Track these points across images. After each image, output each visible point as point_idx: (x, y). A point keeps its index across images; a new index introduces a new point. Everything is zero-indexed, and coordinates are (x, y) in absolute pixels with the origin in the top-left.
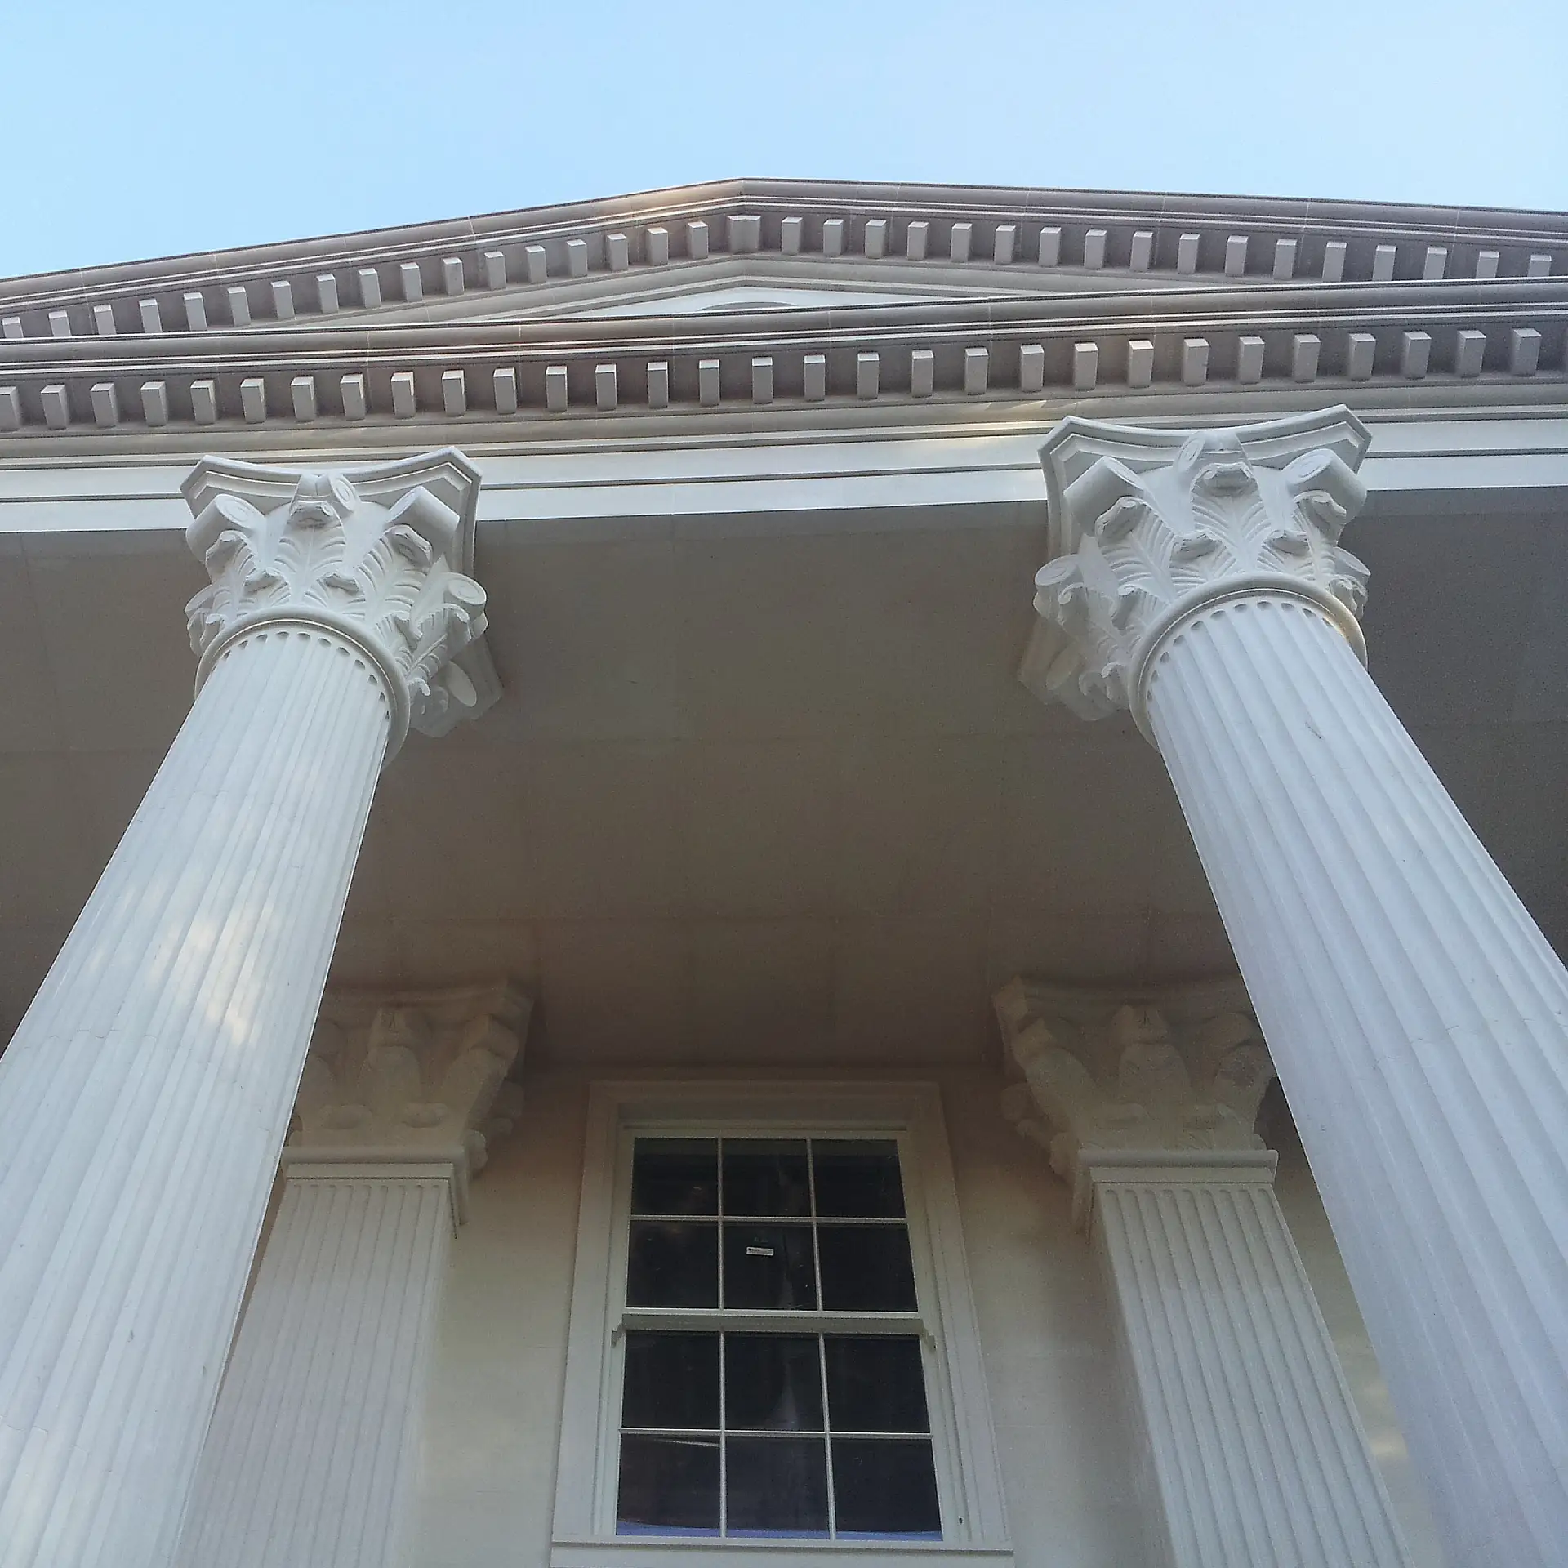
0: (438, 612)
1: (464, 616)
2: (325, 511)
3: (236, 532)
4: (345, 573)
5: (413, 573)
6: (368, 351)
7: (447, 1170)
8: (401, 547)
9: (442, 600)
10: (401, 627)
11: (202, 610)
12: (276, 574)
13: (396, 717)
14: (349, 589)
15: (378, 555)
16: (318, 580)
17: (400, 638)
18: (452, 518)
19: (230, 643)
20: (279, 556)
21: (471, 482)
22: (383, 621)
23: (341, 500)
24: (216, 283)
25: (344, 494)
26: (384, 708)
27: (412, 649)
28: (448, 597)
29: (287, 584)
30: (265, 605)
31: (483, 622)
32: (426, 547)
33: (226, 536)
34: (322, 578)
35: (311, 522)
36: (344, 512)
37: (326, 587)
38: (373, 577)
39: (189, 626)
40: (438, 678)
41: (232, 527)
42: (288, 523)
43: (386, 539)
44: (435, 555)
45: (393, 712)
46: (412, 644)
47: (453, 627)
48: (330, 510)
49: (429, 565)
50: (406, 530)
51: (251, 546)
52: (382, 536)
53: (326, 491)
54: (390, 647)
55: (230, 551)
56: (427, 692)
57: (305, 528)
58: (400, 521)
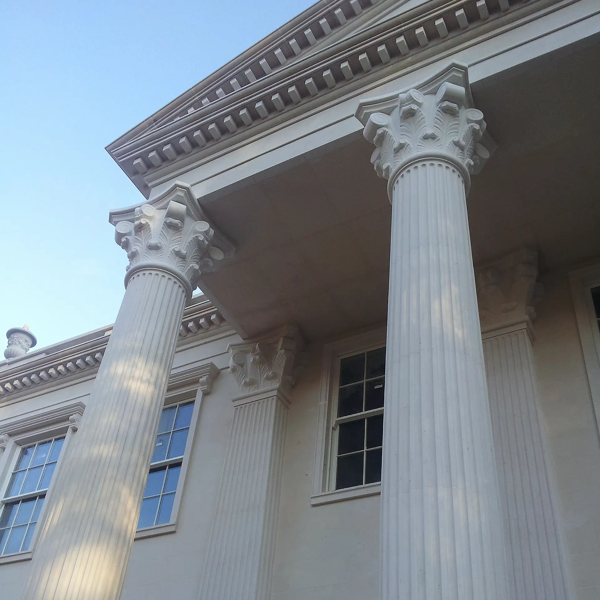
0: (467, 130)
1: (477, 127)
2: (413, 108)
3: (382, 128)
4: (429, 131)
5: (454, 119)
6: (402, 24)
7: (524, 326)
8: (447, 111)
9: (467, 123)
10: (457, 144)
11: (377, 161)
12: (404, 142)
13: (465, 182)
14: (433, 137)
15: (439, 118)
16: (420, 138)
17: (458, 148)
18: (461, 90)
19: (397, 176)
20: (402, 133)
21: (464, 71)
22: (449, 145)
23: (417, 100)
24: (329, 12)
25: (418, 97)
26: (461, 179)
27: (463, 150)
28: (469, 121)
29: (409, 144)
30: (405, 157)
31: (485, 124)
32: (456, 107)
33: (379, 131)
34: (421, 136)
35: (409, 115)
36: (419, 105)
37: (424, 140)
38: (440, 128)
39: (375, 168)
40: (474, 154)
41: (380, 127)
42: (401, 118)
43: (440, 110)
44: (460, 108)
45: (464, 180)
46: (462, 148)
47: (474, 132)
48: (415, 107)
49: (458, 112)
50: (446, 103)
51: (390, 132)
52: (438, 109)
53: (411, 100)
54: (455, 155)
55: (383, 136)
56: (472, 163)
57: (407, 118)
58: (443, 100)
